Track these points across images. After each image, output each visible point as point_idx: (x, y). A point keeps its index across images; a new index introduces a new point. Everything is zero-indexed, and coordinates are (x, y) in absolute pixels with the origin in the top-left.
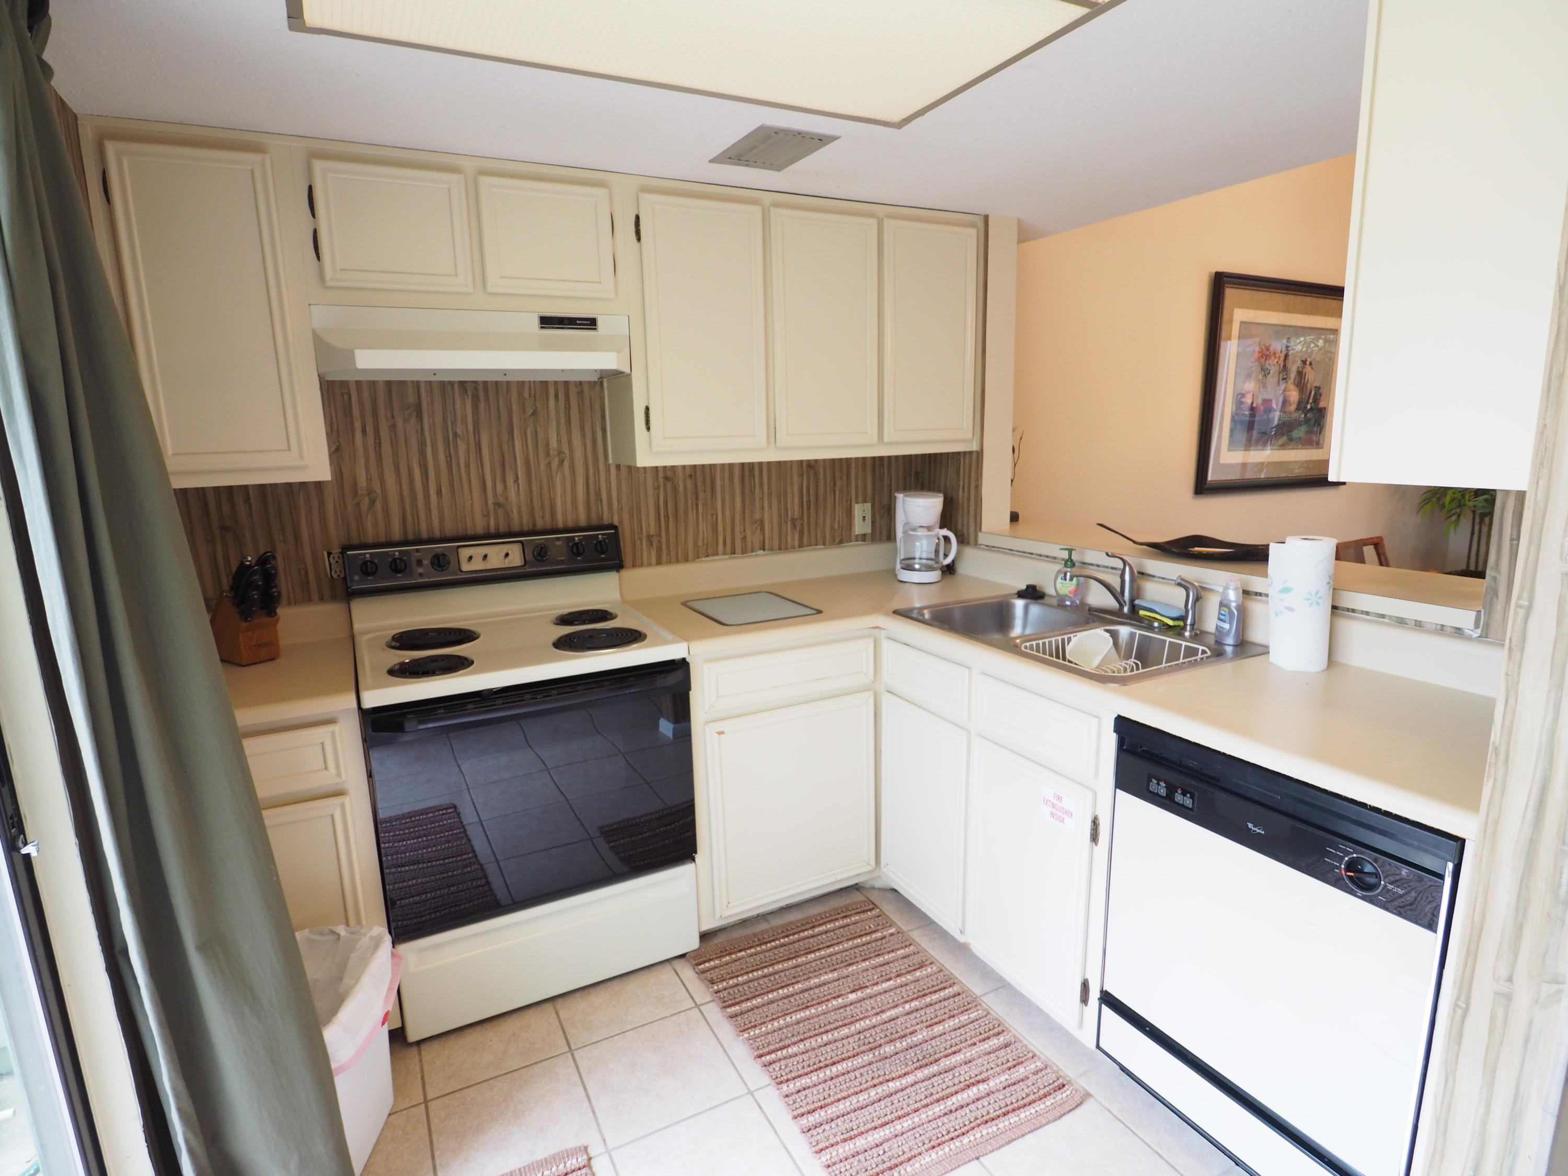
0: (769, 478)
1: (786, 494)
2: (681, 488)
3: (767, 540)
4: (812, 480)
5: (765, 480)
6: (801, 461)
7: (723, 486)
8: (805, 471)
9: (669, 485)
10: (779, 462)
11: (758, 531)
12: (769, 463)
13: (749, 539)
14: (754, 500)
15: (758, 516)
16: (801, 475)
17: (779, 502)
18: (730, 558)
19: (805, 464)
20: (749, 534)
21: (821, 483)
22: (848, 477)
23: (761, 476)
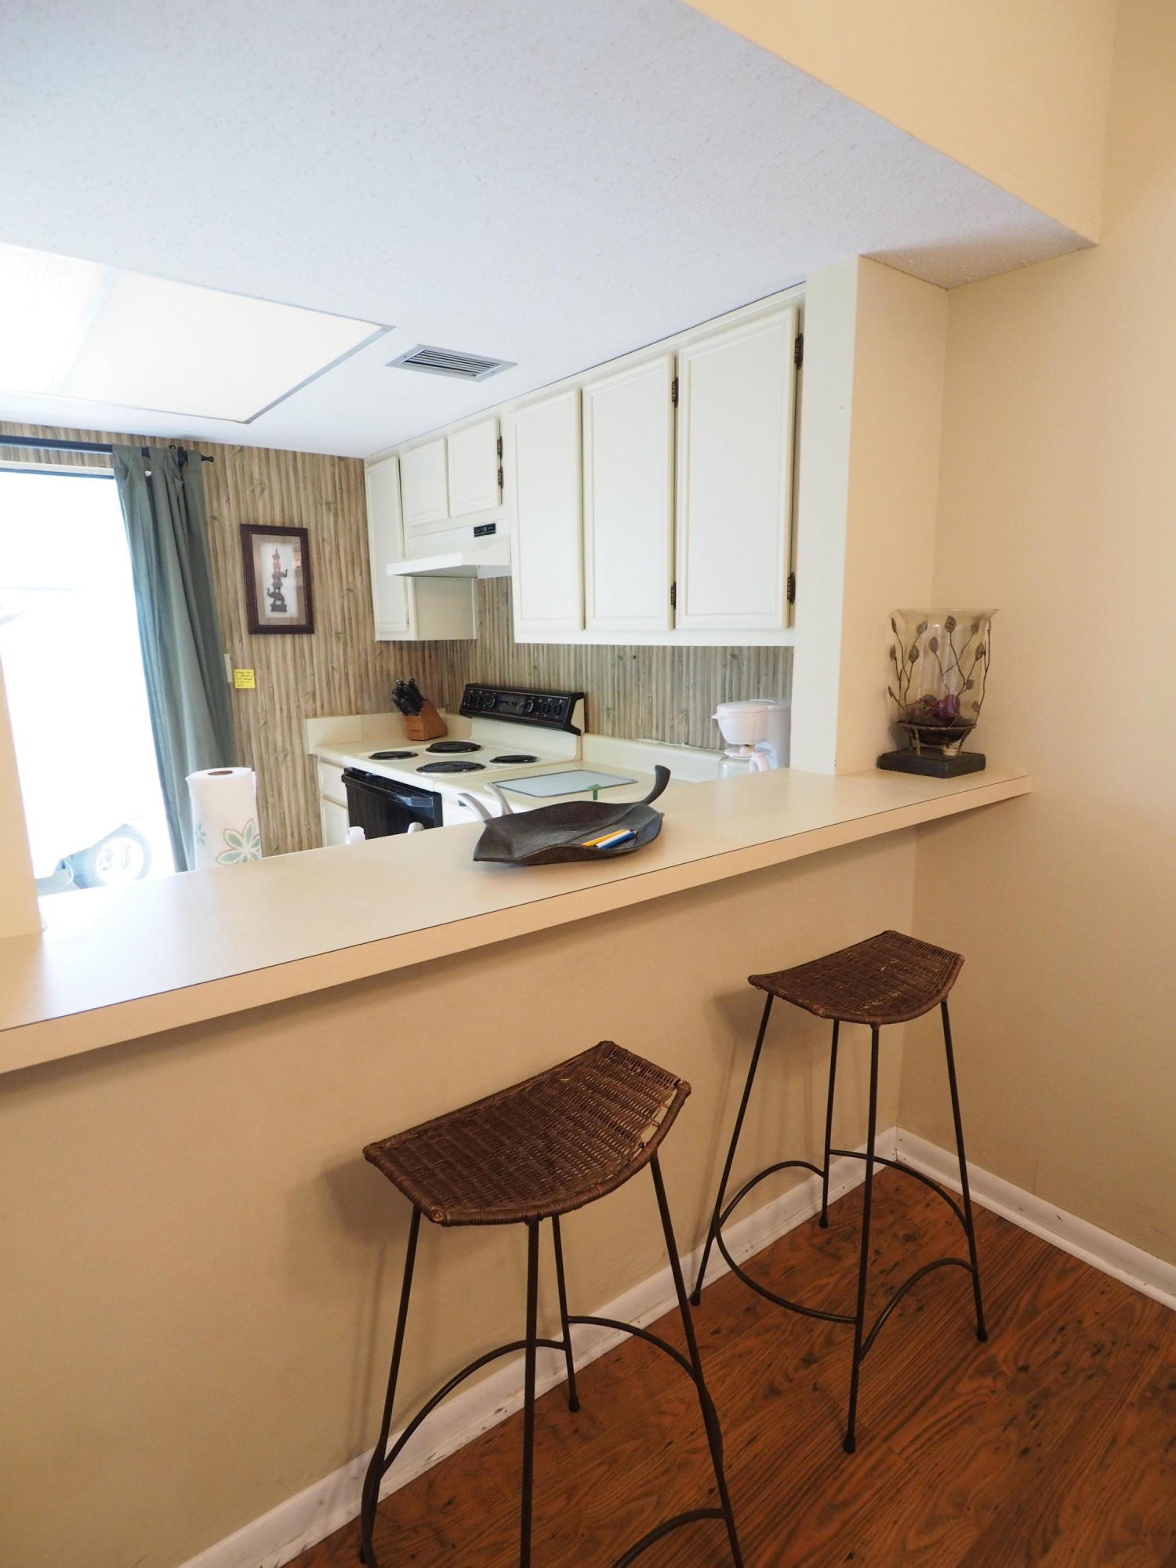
0: (695, 665)
1: (709, 685)
2: (628, 668)
3: (691, 733)
4: (735, 671)
5: (691, 667)
6: (725, 648)
7: (657, 671)
8: (729, 660)
9: (621, 663)
10: (704, 648)
11: (684, 722)
12: (696, 648)
13: (676, 727)
14: (681, 689)
15: (684, 706)
16: (725, 666)
17: (703, 694)
18: (659, 744)
19: (729, 652)
20: (676, 724)
21: (745, 677)
22: (775, 672)
23: (688, 664)
